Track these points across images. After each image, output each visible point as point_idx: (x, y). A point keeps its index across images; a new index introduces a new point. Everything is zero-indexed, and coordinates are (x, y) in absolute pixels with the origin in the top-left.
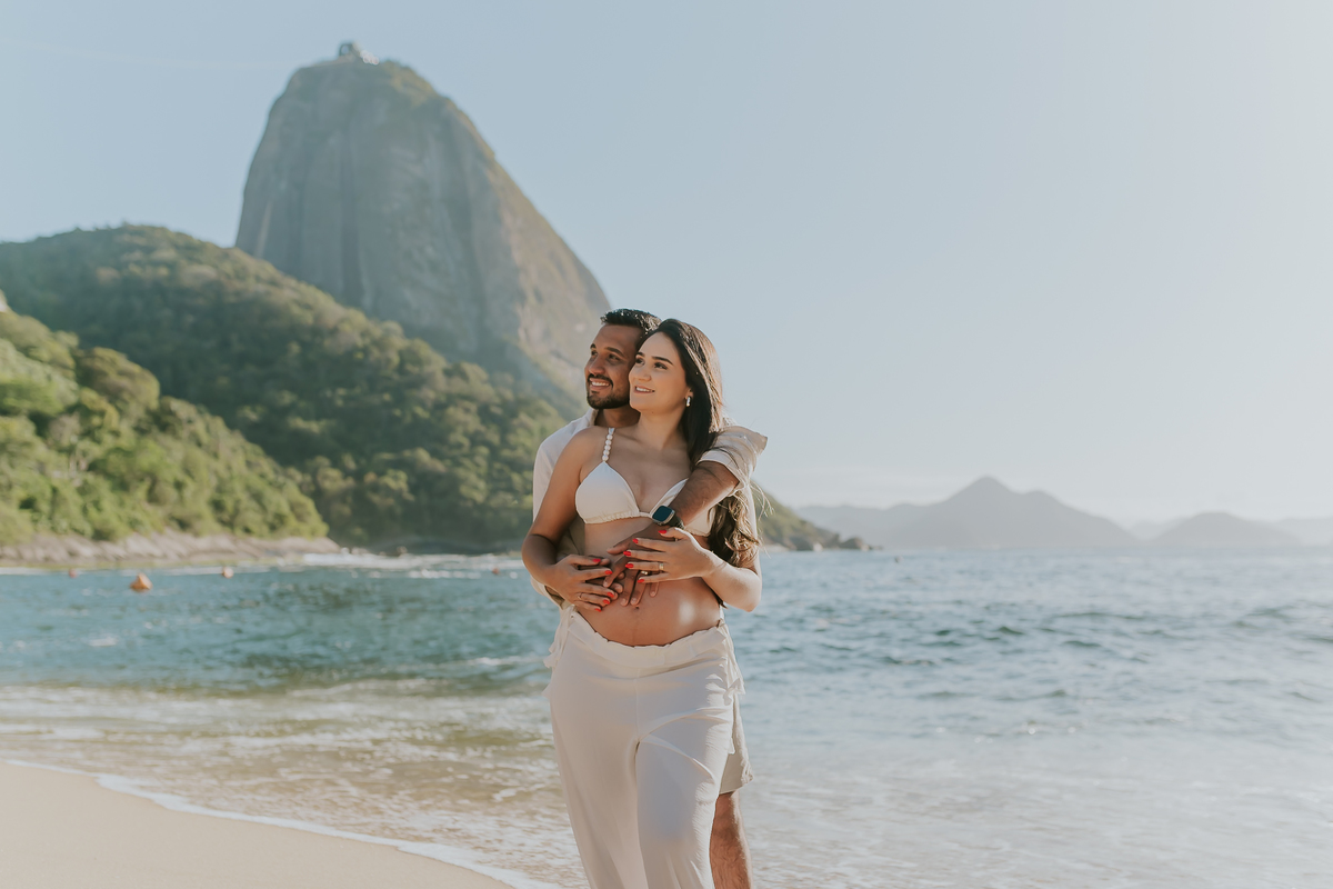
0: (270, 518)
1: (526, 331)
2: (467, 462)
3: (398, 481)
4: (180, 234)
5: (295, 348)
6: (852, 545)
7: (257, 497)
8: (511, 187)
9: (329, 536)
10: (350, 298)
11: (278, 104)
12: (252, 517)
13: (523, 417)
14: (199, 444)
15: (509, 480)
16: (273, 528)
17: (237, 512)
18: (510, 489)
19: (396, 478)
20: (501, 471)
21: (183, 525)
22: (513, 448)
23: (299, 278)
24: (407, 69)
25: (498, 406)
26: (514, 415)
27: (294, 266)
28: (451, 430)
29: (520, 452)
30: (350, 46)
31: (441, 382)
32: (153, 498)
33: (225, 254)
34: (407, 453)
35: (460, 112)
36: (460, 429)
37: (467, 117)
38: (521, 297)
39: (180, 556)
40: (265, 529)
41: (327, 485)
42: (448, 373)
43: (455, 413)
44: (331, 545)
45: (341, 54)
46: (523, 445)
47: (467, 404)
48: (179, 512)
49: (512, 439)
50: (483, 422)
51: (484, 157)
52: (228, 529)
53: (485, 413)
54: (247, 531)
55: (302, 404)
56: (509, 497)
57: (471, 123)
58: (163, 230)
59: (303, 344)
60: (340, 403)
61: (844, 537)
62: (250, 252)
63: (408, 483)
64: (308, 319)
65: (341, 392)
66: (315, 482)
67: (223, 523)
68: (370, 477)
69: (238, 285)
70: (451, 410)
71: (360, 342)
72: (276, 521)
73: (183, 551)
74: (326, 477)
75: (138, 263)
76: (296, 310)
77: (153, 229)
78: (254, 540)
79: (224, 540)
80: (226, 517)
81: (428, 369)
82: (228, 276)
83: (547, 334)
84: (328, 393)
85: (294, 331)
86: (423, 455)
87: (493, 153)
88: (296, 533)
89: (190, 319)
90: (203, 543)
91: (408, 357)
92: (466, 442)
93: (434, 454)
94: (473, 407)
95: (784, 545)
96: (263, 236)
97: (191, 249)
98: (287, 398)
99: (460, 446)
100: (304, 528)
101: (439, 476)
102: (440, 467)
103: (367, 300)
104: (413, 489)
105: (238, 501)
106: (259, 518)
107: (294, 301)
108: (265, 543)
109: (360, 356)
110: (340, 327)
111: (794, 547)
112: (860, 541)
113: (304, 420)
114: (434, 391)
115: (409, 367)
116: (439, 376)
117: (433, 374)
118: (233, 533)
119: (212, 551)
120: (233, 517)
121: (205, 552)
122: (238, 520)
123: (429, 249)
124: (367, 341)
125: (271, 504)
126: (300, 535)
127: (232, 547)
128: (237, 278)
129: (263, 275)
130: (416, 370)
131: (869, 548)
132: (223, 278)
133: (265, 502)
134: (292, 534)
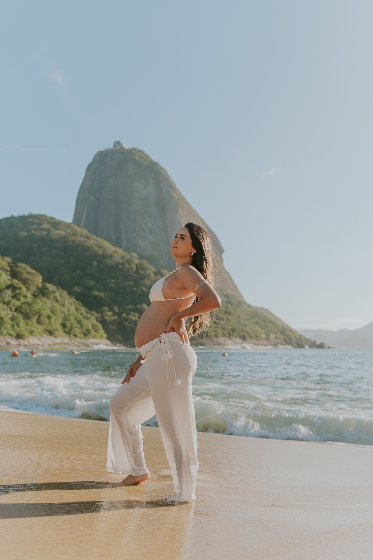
0: (84, 331)
4: (51, 218)
5: (95, 263)
6: (321, 346)
7: (79, 322)
8: (182, 198)
9: (107, 338)
10: (117, 243)
11: (90, 166)
12: (77, 330)
14: (57, 301)
16: (85, 335)
17: (71, 328)
19: (134, 316)
21: (51, 333)
23: (97, 236)
24: (141, 151)
27: (95, 230)
30: (119, 143)
31: (153, 277)
32: (39, 322)
33: (68, 226)
34: (139, 306)
35: (162, 168)
37: (164, 170)
39: (49, 345)
40: (83, 335)
41: (107, 318)
42: (155, 274)
44: (108, 342)
45: (115, 146)
48: (49, 328)
51: (171, 186)
52: (68, 335)
54: (75, 336)
55: (98, 286)
57: (166, 173)
58: (45, 216)
59: (98, 262)
60: (113, 285)
61: (318, 343)
62: (78, 225)
64: (101, 251)
65: (113, 281)
66: (102, 317)
67: (66, 332)
68: (124, 315)
69: (74, 238)
71: (121, 261)
72: (87, 333)
73: (51, 343)
74: (107, 315)
75: (35, 230)
76: (96, 248)
77: (41, 216)
78: (78, 340)
79: (66, 340)
80: (67, 330)
81: (148, 272)
82: (70, 235)
84: (109, 281)
85: (95, 256)
87: (175, 185)
88: (94, 337)
89: (55, 252)
90: (58, 340)
91: (140, 267)
95: (292, 345)
96: (83, 219)
97: (56, 224)
98: (92, 283)
100: (97, 335)
103: (124, 245)
105: (72, 324)
106: (80, 331)
107: (95, 244)
108: (82, 341)
109: (121, 266)
110: (113, 255)
111: (297, 347)
112: (325, 344)
113: (99, 292)
114: (150, 281)
115: (140, 271)
116: (152, 275)
117: (150, 274)
118: (70, 337)
119: (62, 343)
120: (70, 330)
121: (59, 344)
122: (72, 331)
123: (149, 224)
124: (124, 260)
125: (85, 325)
126: (96, 338)
127: (69, 342)
128: (73, 235)
129: (83, 234)
130: (143, 272)
131: (329, 348)
132: (68, 236)
133: (83, 324)
134: (93, 337)
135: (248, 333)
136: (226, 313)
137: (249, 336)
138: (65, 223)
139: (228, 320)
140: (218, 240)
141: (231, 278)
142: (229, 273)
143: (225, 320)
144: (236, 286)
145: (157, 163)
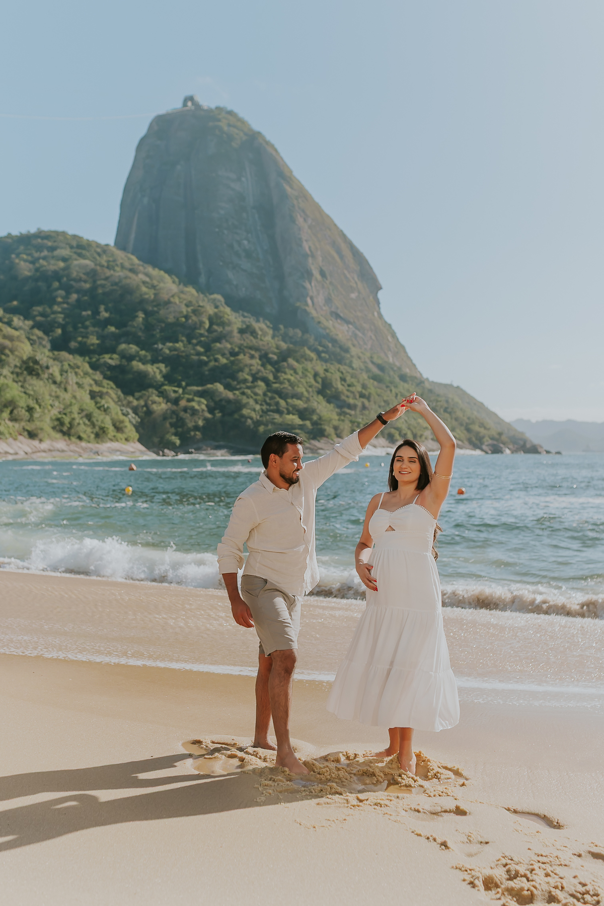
0: (97, 429)
1: (312, 298)
2: (249, 392)
3: (200, 405)
4: (75, 237)
5: (141, 315)
7: (89, 417)
8: (304, 195)
9: (140, 441)
10: (189, 278)
11: (142, 141)
12: (84, 429)
13: (291, 361)
14: (55, 382)
15: (277, 404)
16: (97, 436)
17: (71, 426)
18: (278, 411)
19: (199, 403)
20: (271, 398)
21: (32, 435)
22: (281, 383)
23: (155, 265)
24: (230, 113)
25: (274, 354)
26: (284, 359)
27: (152, 258)
28: (241, 370)
29: (286, 385)
30: (191, 98)
31: (236, 337)
32: (13, 419)
33: (105, 249)
34: (209, 386)
35: (268, 143)
36: (247, 370)
37: (273, 146)
38: (309, 275)
39: (26, 453)
40: (93, 436)
41: (155, 407)
42: (242, 331)
43: (244, 358)
44: (140, 446)
45: (185, 105)
46: (289, 380)
47: (253, 352)
48: (30, 427)
49: (282, 376)
50: (263, 365)
51: (284, 175)
52: (67, 438)
53: (265, 358)
54: (80, 438)
55: (143, 353)
56: (277, 416)
57: (276, 150)
58: (64, 234)
59: (146, 312)
60: (167, 351)
62: (124, 249)
63: (207, 406)
64: (149, 294)
65: (170, 344)
66: (146, 405)
67: (64, 433)
68: (183, 403)
69: (108, 273)
70: (241, 357)
71: (184, 310)
72: (101, 432)
73: (29, 450)
74: (154, 402)
75: (44, 258)
76: (144, 289)
77: (57, 233)
78: (83, 444)
79: (61, 443)
80: (65, 429)
81: (227, 328)
82: (102, 266)
83: (328, 300)
84: (160, 346)
85: (141, 304)
86: (219, 387)
87: (291, 172)
88: (114, 439)
89: (74, 296)
90: (45, 445)
91: (215, 320)
92: (250, 378)
93: (228, 387)
94: (257, 355)
95: (482, 450)
96: (133, 236)
97: (81, 247)
98: (133, 348)
99: (245, 381)
100: (119, 435)
101: (229, 401)
102: (230, 395)
103: (202, 279)
104: (211, 410)
105: (73, 419)
106: (89, 430)
107: (144, 283)
108: (90, 445)
109: (183, 320)
110: (172, 300)
111: (490, 452)
112: (541, 447)
113: (143, 364)
114: (231, 344)
115: (215, 327)
116: (236, 333)
117: (231, 332)
118: (70, 439)
119: (50, 450)
120: (70, 428)
121: (44, 451)
122: (73, 431)
123: (245, 242)
124: (189, 309)
125: (97, 421)
126: (117, 441)
127: (65, 448)
128: (108, 267)
129: (127, 265)
130: (219, 329)
131: (548, 452)
132: (98, 268)
133: (94, 419)
134: (111, 440)
135: (397, 429)
136: (362, 396)
137: (400, 434)
138: (98, 245)
139: (364, 407)
140: (371, 268)
141: (394, 335)
142: (390, 325)
143: (358, 409)
144: (403, 347)
145: (259, 133)
